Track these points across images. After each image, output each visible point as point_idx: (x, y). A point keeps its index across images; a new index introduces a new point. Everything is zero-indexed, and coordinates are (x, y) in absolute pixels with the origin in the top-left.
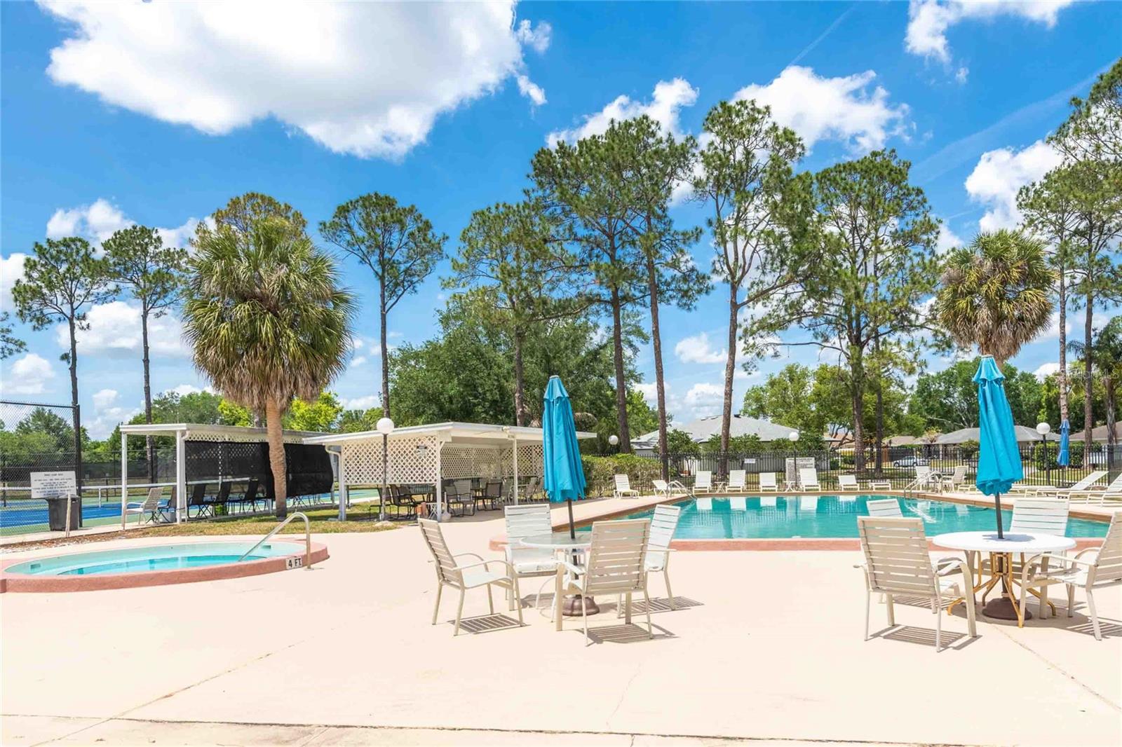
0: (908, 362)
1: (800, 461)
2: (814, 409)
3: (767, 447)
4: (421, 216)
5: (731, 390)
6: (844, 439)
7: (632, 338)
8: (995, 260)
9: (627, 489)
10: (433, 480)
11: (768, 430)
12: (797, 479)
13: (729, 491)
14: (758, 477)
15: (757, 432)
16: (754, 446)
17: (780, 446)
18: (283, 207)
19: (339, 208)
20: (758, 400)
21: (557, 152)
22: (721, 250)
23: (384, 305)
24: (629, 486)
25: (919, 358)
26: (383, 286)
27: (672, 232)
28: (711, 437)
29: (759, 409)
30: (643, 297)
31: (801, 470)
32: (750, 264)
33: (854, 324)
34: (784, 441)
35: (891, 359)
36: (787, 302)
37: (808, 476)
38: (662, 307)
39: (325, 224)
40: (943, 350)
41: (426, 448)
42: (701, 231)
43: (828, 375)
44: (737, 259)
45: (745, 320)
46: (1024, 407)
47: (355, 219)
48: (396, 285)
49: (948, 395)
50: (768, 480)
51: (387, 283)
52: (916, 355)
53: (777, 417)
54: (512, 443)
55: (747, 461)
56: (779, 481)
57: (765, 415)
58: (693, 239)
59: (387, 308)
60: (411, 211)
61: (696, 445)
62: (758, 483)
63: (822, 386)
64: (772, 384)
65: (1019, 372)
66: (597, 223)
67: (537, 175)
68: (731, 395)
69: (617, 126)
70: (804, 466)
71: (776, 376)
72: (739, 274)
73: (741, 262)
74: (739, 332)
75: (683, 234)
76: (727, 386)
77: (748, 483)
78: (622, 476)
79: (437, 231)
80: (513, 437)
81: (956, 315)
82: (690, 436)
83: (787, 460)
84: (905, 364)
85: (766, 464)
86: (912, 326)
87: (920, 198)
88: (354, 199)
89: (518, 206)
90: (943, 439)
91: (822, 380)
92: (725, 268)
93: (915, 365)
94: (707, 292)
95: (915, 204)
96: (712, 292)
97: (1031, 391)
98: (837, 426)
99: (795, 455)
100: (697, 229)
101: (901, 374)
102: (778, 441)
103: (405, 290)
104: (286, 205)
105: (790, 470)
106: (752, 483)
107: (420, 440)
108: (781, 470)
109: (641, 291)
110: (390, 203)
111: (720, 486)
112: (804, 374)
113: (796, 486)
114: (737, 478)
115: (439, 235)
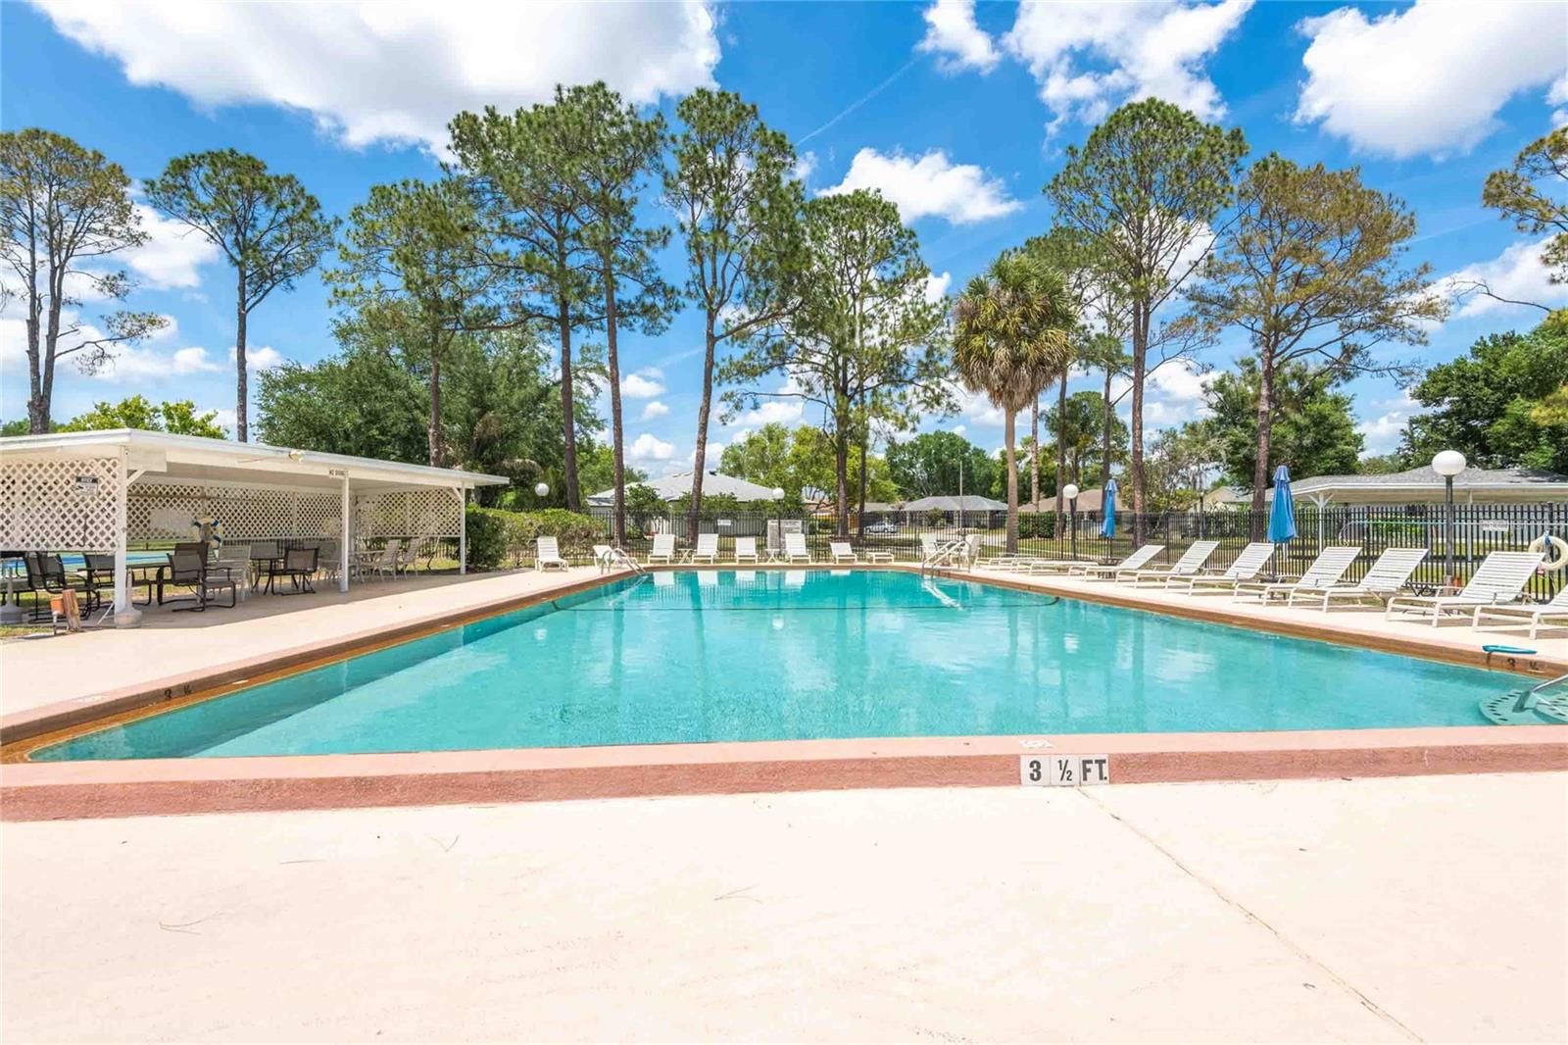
0: (900, 416)
1: (786, 524)
2: (792, 471)
3: (745, 509)
4: (303, 190)
5: (705, 439)
6: (821, 502)
7: (592, 375)
8: (1015, 290)
9: (555, 558)
10: (107, 545)
11: (746, 490)
12: (781, 545)
13: (695, 561)
14: (734, 542)
15: (733, 491)
16: (730, 507)
17: (758, 508)
18: (91, 155)
19: (172, 162)
20: (736, 459)
21: (485, 120)
22: (697, 271)
23: (243, 302)
24: (557, 553)
25: (911, 412)
26: (243, 276)
27: (632, 229)
28: (682, 495)
29: (736, 466)
30: (600, 318)
31: (787, 535)
32: (730, 292)
33: (841, 375)
34: (763, 502)
35: (882, 411)
36: (769, 344)
37: (796, 543)
38: (622, 332)
39: (153, 184)
40: (932, 407)
41: (95, 481)
42: (669, 233)
43: (808, 437)
44: (715, 283)
45: (724, 360)
46: (976, 480)
47: (197, 177)
48: (263, 278)
49: (912, 466)
50: (746, 546)
51: (248, 273)
52: (908, 408)
53: (755, 478)
54: (339, 485)
55: (721, 523)
56: (760, 547)
57: (743, 475)
58: (659, 244)
59: (248, 306)
60: (289, 179)
61: (663, 502)
62: (734, 550)
63: (801, 448)
64: (751, 442)
65: (972, 447)
66: (544, 221)
67: (457, 147)
68: (704, 444)
69: (565, 95)
70: (790, 531)
71: (756, 434)
72: (717, 300)
73: (720, 285)
74: (715, 372)
75: (647, 234)
76: (700, 432)
77: (721, 549)
78: (548, 539)
79: (328, 213)
80: (342, 474)
81: (969, 353)
82: (657, 493)
83: (769, 522)
84: (897, 419)
85: (743, 526)
86: (900, 381)
87: (911, 242)
88: (198, 152)
89: (435, 187)
90: (909, 507)
91: (802, 442)
92: (701, 291)
93: (907, 420)
94: (676, 310)
95: (907, 248)
96: (683, 310)
97: (981, 465)
98: (814, 489)
99: (780, 517)
100: (664, 229)
101: (892, 429)
102: (756, 502)
103: (274, 284)
104: (95, 153)
105: (772, 534)
106: (726, 550)
107: (83, 465)
108: (760, 534)
109: (597, 312)
110: (256, 167)
111: (686, 554)
112: (784, 433)
113: (780, 555)
114: (708, 544)
115: (329, 218)
